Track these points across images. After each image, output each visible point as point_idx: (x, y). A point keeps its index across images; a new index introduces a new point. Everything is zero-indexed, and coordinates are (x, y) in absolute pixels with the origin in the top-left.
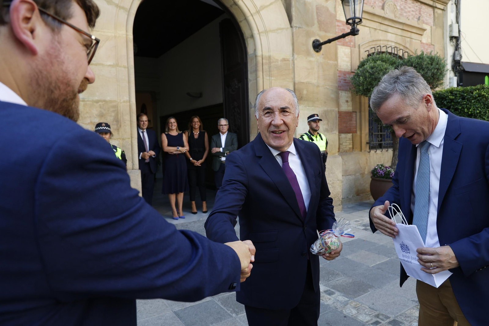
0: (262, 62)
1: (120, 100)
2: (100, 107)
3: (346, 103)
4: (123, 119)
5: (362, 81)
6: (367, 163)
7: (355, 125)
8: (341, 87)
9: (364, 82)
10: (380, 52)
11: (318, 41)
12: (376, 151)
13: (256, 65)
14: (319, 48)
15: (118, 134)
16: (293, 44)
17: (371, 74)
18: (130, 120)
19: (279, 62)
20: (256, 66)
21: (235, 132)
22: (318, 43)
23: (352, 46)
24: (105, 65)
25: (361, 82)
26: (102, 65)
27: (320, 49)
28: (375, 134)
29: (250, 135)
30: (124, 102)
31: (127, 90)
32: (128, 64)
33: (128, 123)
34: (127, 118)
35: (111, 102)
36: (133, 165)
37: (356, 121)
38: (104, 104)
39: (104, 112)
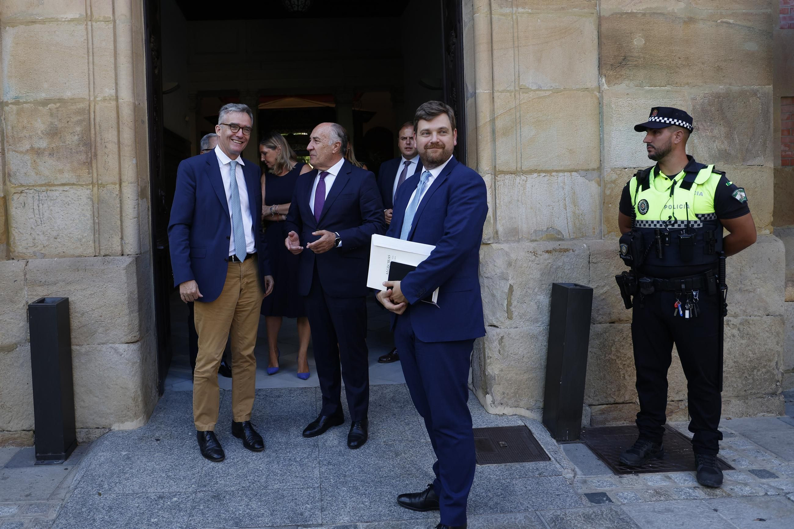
1: (95, 97)
2: (52, 115)
4: (101, 139)
15: (88, 173)
18: (116, 141)
24: (63, 20)
26: (57, 20)
30: (104, 100)
31: (112, 73)
33: (112, 147)
34: (110, 136)
35: (73, 101)
36: (123, 244)
38: (60, 107)
39: (60, 126)
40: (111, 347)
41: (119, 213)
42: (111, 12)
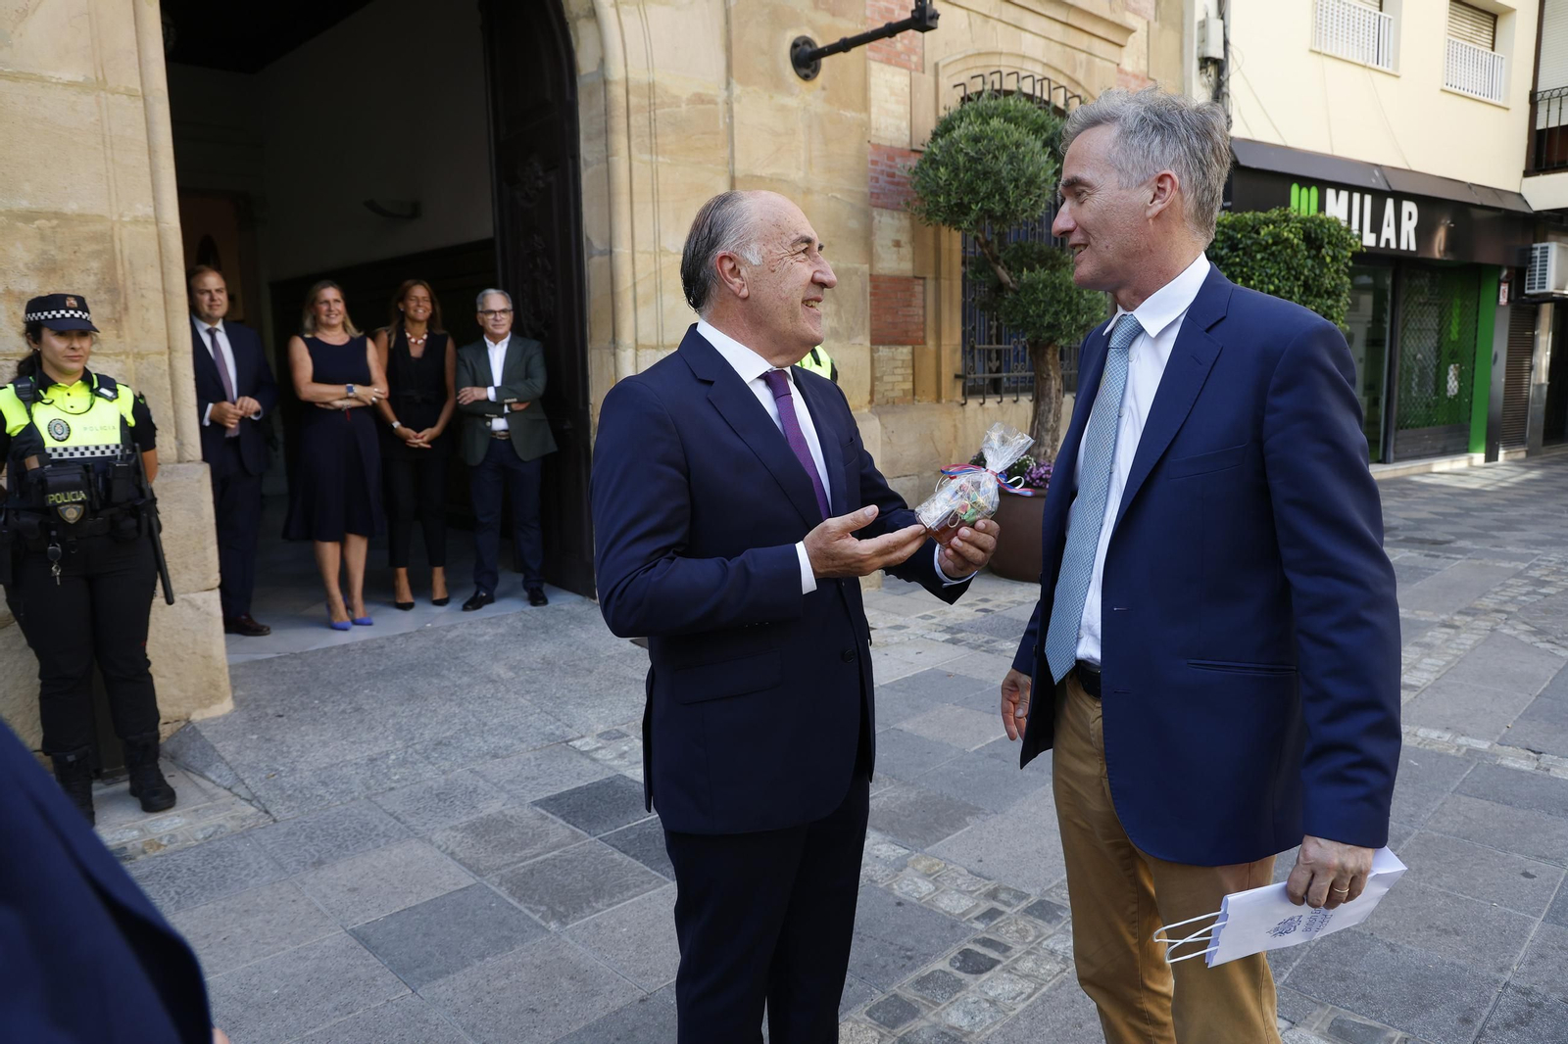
0: (625, 104)
1: (121, 216)
2: (43, 238)
3: (895, 249)
4: (134, 284)
5: (944, 178)
6: (955, 439)
7: (922, 319)
8: (878, 198)
9: (951, 184)
10: (998, 91)
11: (808, 42)
12: (984, 403)
13: (607, 112)
14: (813, 67)
15: (119, 337)
16: (728, 49)
17: (971, 160)
18: (160, 288)
19: (683, 105)
20: (606, 115)
21: (537, 336)
22: (808, 49)
23: (913, 67)
24: (54, 80)
25: (941, 183)
26: (41, 79)
27: (816, 71)
28: (979, 350)
29: (589, 347)
30: (136, 221)
31: (147, 180)
32: (142, 85)
33: (155, 297)
34: (151, 279)
35: (83, 218)
36: (181, 444)
37: (924, 307)
38: (58, 226)
39: (59, 257)
40: (183, 599)
41: (171, 398)
42: (139, 83)
